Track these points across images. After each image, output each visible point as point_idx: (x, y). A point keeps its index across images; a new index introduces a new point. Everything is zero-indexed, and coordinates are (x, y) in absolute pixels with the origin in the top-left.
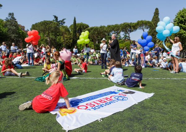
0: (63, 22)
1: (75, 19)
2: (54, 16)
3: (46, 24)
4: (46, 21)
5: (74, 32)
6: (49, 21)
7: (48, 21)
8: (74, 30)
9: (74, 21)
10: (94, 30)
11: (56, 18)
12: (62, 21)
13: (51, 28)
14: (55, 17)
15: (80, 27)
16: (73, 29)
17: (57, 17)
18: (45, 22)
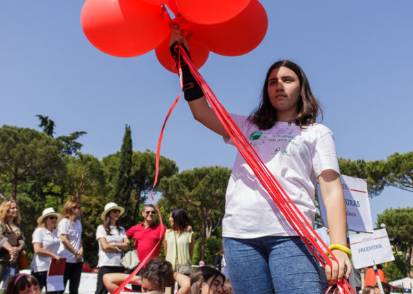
0: (71, 142)
1: (128, 133)
2: (41, 117)
3: (11, 138)
4: (15, 128)
5: (120, 185)
6: (27, 130)
7: (20, 130)
8: (121, 177)
9: (125, 140)
10: (211, 182)
11: (48, 125)
12: (67, 140)
13: (33, 156)
14: (44, 121)
15: (143, 166)
16: (118, 173)
17: (52, 123)
18: (9, 133)
